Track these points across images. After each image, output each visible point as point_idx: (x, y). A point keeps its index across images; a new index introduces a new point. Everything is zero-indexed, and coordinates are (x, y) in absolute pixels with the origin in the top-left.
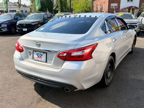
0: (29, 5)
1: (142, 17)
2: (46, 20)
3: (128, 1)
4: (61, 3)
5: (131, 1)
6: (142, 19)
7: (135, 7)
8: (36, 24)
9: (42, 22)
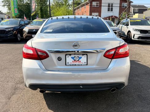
0: (6, 13)
1: (122, 25)
2: (22, 26)
3: (108, 11)
4: (41, 11)
5: (111, 11)
6: (122, 26)
7: (115, 16)
8: (11, 30)
9: (19, 28)
